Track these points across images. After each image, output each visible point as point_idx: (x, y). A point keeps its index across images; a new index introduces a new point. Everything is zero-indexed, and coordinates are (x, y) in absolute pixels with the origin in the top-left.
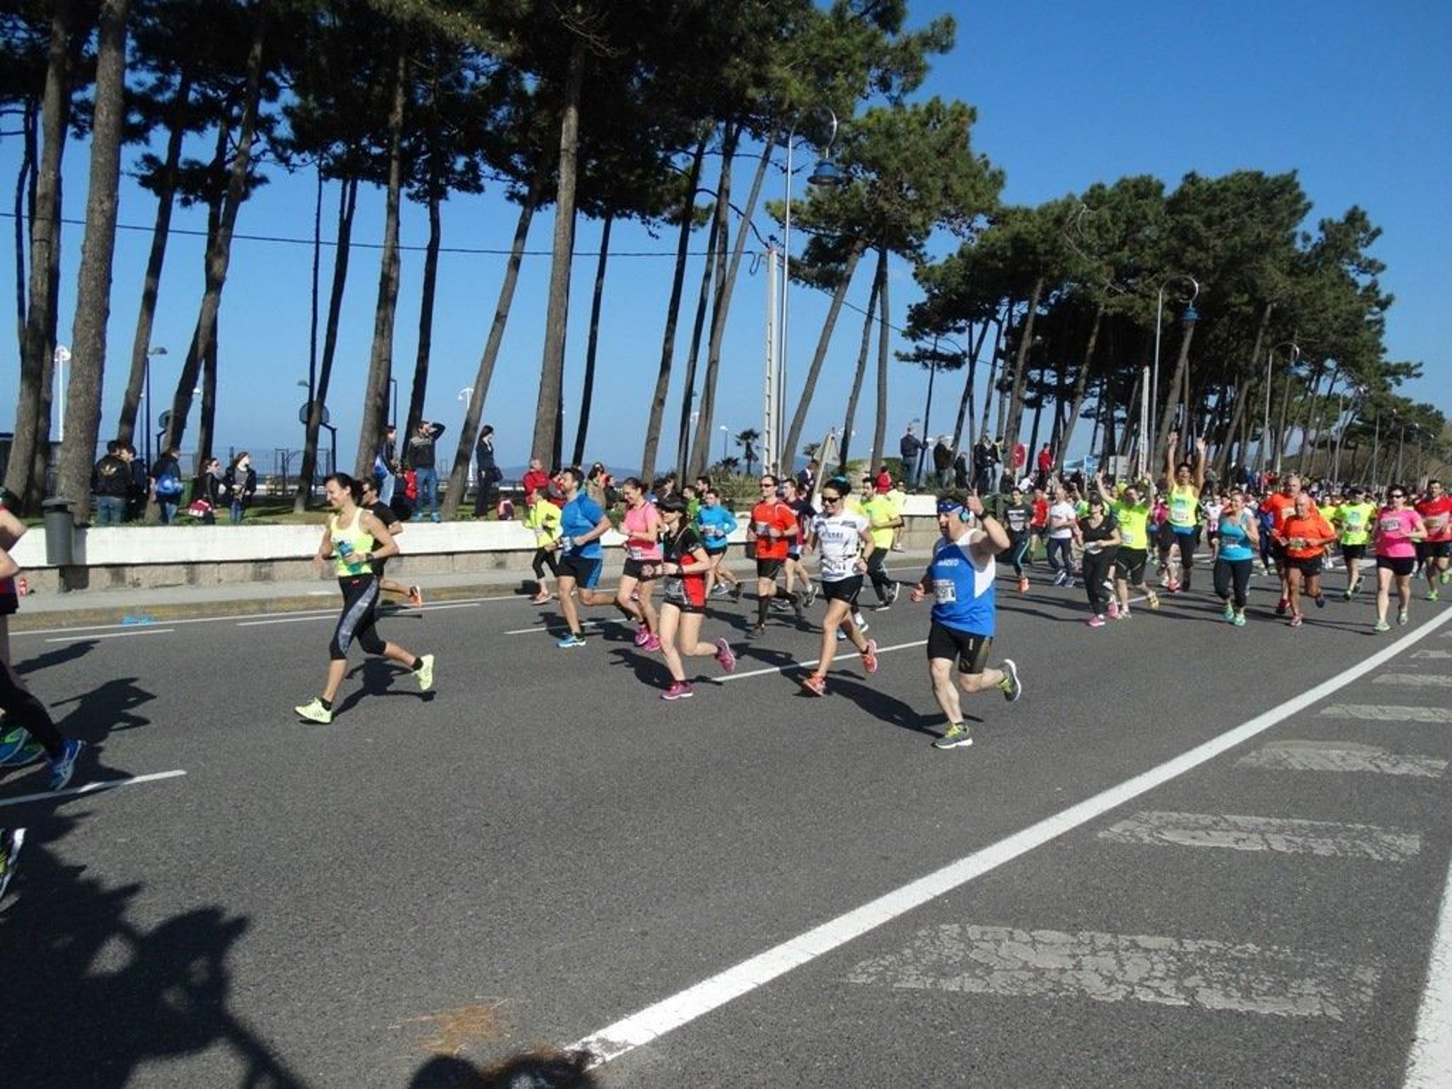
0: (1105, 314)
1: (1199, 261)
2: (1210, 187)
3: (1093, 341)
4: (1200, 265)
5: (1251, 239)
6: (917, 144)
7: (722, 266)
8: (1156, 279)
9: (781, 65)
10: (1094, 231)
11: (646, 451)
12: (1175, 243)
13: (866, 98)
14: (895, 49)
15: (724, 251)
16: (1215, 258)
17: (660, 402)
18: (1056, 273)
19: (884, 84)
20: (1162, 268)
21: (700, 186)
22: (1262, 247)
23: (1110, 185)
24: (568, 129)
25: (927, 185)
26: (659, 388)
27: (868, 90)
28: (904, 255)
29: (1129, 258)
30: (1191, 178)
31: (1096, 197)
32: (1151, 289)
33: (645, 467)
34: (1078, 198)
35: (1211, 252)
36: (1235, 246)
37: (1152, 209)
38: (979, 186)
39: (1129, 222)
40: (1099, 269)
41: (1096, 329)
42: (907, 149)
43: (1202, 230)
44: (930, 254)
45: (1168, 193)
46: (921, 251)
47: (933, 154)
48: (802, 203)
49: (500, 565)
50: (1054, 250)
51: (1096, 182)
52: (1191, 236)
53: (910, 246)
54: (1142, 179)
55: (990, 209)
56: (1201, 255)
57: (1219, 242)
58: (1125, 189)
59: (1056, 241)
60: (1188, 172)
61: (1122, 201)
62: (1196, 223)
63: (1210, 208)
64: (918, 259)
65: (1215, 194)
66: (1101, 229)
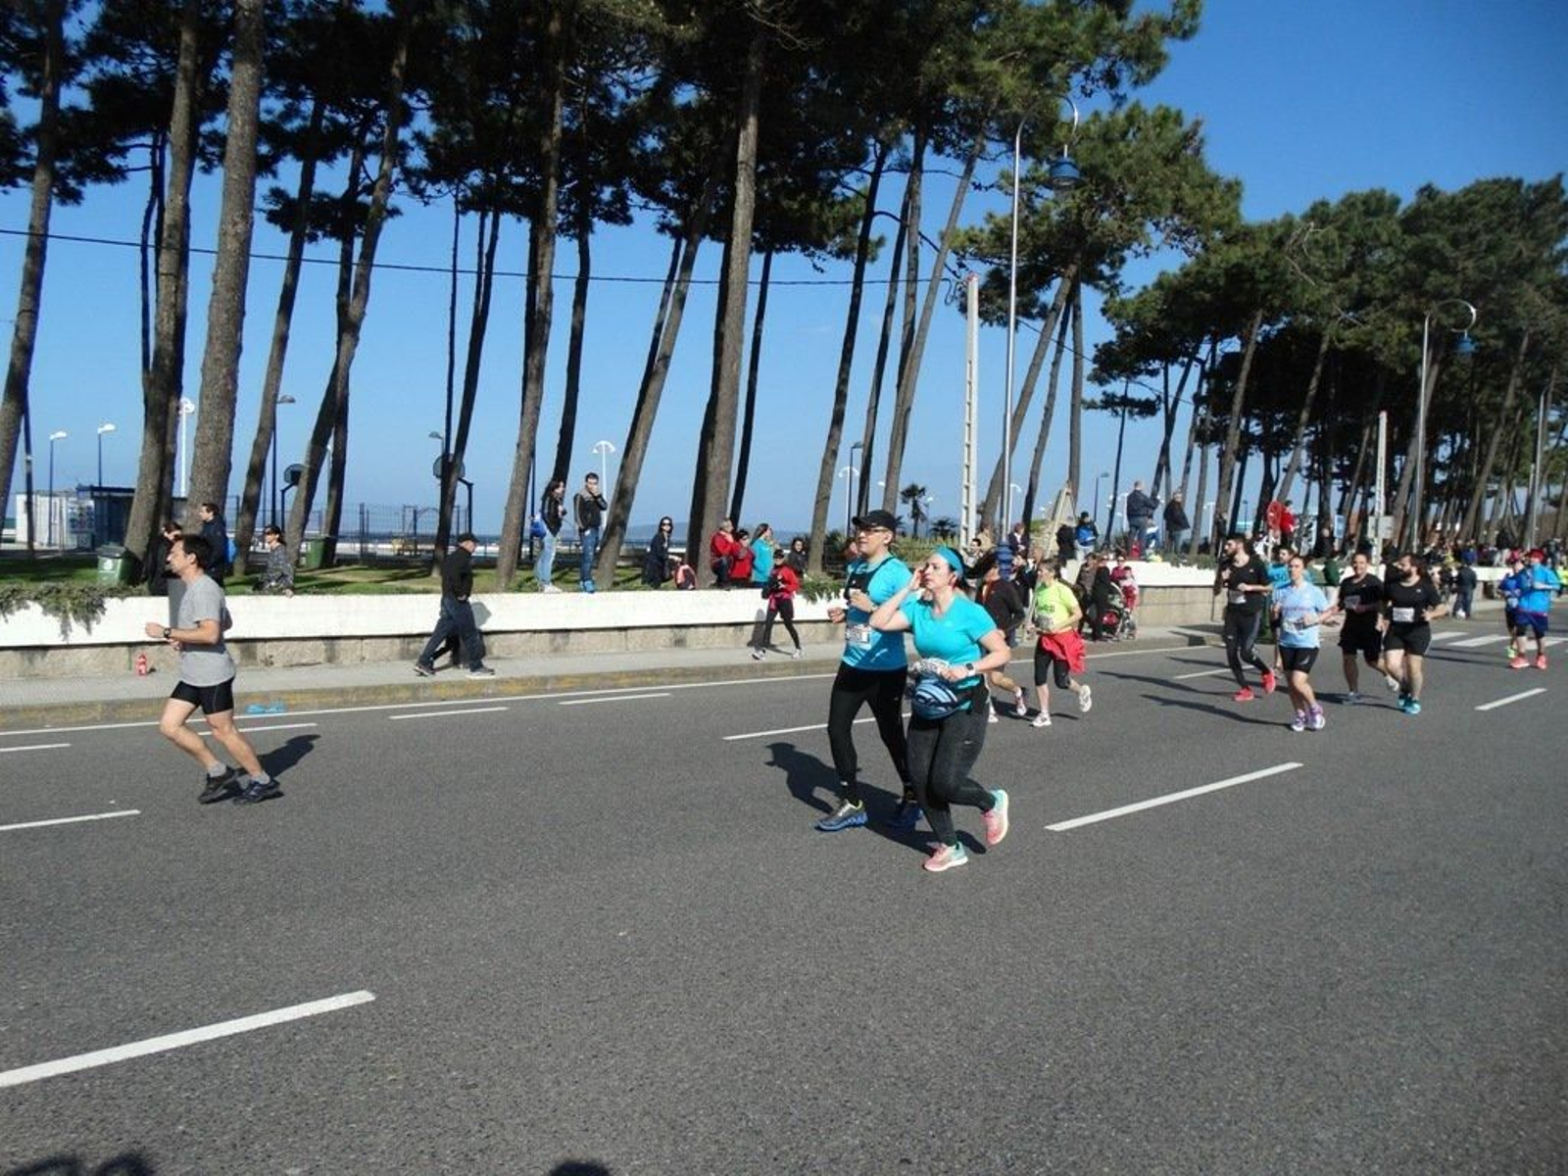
0: (1332, 350)
1: (1445, 285)
2: (1453, 199)
3: (1314, 383)
4: (1446, 290)
5: (1509, 260)
6: (1141, 149)
7: (911, 297)
8: (1392, 310)
9: (991, 57)
10: (1320, 253)
11: (816, 509)
12: (1412, 266)
13: (1090, 95)
14: (1131, 31)
15: (913, 280)
16: (1465, 281)
17: (832, 453)
18: (1277, 303)
19: (1111, 79)
20: (1396, 297)
21: (876, 209)
22: (1521, 270)
23: (1334, 201)
24: (746, 139)
25: (1154, 197)
26: (830, 437)
27: (1089, 86)
28: (1096, 287)
29: (1360, 285)
30: (1428, 192)
31: (1319, 214)
32: (1387, 320)
33: (814, 527)
34: (1297, 218)
35: (1460, 276)
36: (1491, 267)
37: (1387, 227)
38: (1216, 196)
39: (1359, 243)
40: (1329, 298)
41: (1318, 369)
42: (1130, 156)
43: (1449, 252)
44: (1127, 284)
45: (1402, 207)
46: (1117, 282)
47: (1159, 162)
48: (982, 230)
49: (680, 642)
50: (1276, 277)
51: (1318, 198)
52: (1434, 258)
53: (1101, 276)
54: (1373, 193)
55: (1229, 224)
56: (1446, 279)
57: (1470, 264)
58: (1353, 205)
59: (1275, 266)
60: (1423, 184)
61: (1350, 219)
62: (1441, 242)
63: (1457, 226)
64: (1113, 290)
65: (1460, 209)
66: (1327, 250)
